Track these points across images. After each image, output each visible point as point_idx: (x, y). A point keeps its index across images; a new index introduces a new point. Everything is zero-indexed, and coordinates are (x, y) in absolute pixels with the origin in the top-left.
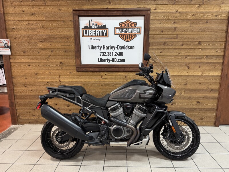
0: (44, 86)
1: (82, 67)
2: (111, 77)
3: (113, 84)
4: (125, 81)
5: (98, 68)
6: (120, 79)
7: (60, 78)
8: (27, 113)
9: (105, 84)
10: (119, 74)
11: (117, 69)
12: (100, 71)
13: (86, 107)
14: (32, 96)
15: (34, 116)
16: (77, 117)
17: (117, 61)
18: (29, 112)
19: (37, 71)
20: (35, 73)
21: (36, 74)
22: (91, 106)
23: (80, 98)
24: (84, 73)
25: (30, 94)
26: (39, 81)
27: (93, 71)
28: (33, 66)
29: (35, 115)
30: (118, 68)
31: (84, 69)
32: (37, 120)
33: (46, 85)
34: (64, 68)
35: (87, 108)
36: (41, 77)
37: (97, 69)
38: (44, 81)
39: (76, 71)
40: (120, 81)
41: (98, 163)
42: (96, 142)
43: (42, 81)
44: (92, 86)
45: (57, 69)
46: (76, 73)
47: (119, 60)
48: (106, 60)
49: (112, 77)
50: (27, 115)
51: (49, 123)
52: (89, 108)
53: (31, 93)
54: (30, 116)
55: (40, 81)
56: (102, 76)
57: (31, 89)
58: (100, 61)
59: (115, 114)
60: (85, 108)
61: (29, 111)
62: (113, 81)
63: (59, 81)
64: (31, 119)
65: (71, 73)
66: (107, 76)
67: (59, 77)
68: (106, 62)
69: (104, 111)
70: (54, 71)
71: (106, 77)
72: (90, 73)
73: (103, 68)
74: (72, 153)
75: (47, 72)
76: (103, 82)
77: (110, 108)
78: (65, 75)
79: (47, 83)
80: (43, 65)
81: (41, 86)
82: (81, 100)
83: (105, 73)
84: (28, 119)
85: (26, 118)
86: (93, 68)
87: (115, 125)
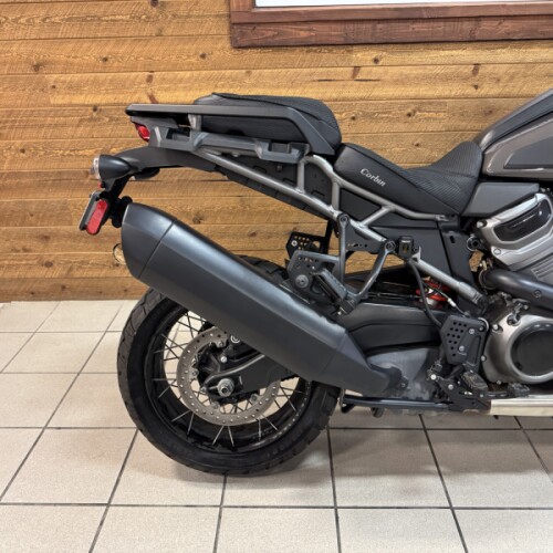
0: (78, 126)
1: (259, 24)
2: (401, 74)
3: (410, 110)
4: (470, 91)
5: (340, 27)
6: (446, 79)
7: (155, 86)
8: (18, 251)
9: (370, 110)
10: (443, 53)
11: (441, 28)
12: (348, 44)
13: (356, 220)
14: (30, 175)
15: (49, 265)
16: (325, 273)
18: (25, 250)
19: (40, 52)
20: (27, 61)
21: (37, 68)
22: (384, 211)
23: (328, 167)
24: (269, 55)
25: (17, 167)
26: (52, 101)
27: (313, 41)
28: (16, 21)
29: (51, 259)
31: (270, 34)
32: (64, 282)
33: (91, 119)
34: (169, 31)
35: (361, 226)
36: (64, 82)
37: (335, 32)
38: (79, 99)
39: (228, 45)
40: (447, 93)
41: (416, 492)
42: (411, 396)
43: (67, 100)
45: (138, 39)
46: (230, 54)
49: (406, 70)
50: (15, 262)
51: (158, 306)
52: (370, 227)
53: (25, 160)
54: (30, 267)
55: (60, 102)
56: (357, 69)
57: (18, 143)
59: (520, 252)
60: (353, 222)
61: (23, 243)
62: (412, 91)
63: (149, 101)
64: (35, 280)
65: (203, 56)
66: (381, 70)
67: (150, 79)
69: (452, 238)
70: (123, 49)
71: (377, 71)
72: (298, 55)
73: (364, 26)
74: (287, 449)
75: (91, 52)
76: (361, 99)
77: (491, 224)
78: (176, 67)
79: (95, 110)
80: (69, 19)
81: (64, 125)
82: (328, 181)
83: (373, 53)
84: (23, 280)
85: (16, 275)
86: (315, 26)
87: (523, 312)
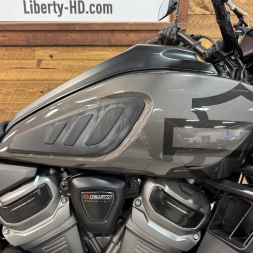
2: (69, 65)
9: (52, 87)
10: (94, 53)
11: (89, 37)
12: (32, 45)
17: (87, 9)
30: (89, 34)
37: (21, 38)
44: (10, 92)
47: (92, 5)
48: (49, 5)
56: (40, 61)
58: (28, 9)
66: (56, 62)
68: (49, 12)
71: (52, 63)
76: (45, 80)
83: (49, 52)
